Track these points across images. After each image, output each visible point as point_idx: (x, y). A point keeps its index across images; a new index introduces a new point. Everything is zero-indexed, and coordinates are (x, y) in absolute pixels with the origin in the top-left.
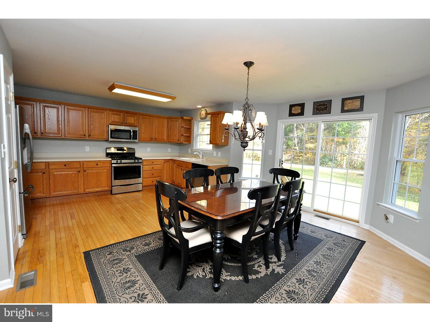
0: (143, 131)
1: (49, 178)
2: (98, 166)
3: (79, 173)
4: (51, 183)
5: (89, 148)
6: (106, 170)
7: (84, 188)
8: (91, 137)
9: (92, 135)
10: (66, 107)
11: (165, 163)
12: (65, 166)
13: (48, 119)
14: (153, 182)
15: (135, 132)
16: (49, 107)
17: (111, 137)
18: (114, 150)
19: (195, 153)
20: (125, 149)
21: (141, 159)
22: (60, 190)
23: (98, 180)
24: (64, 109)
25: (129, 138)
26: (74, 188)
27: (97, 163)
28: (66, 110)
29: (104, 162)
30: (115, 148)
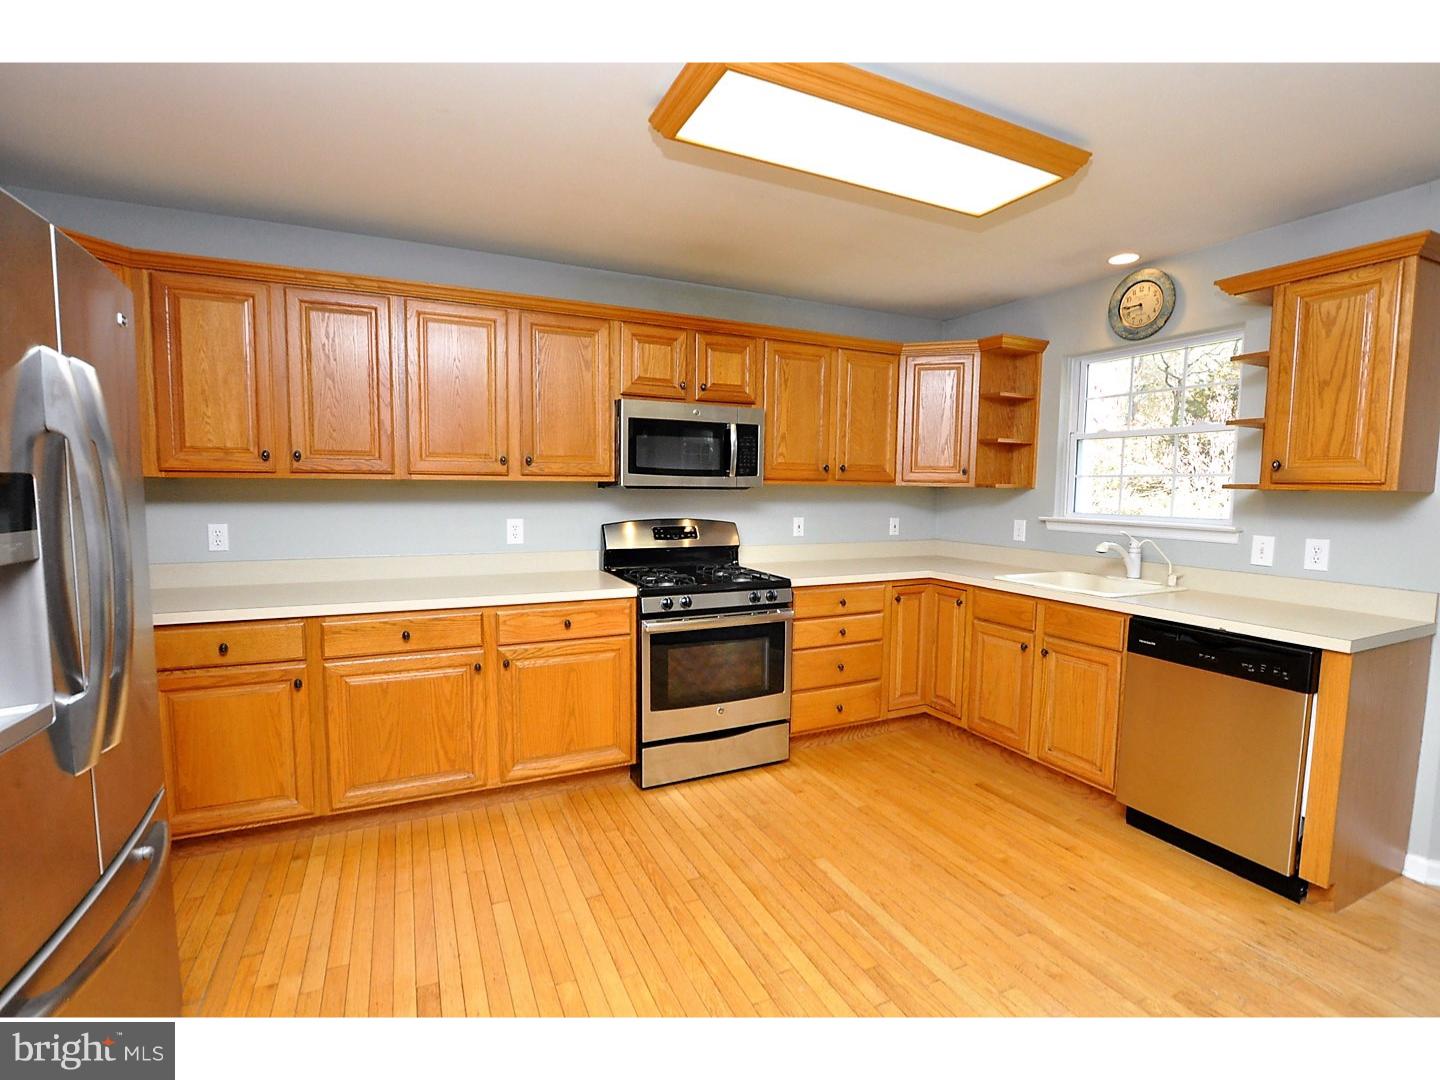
0: (783, 429)
1: (326, 708)
2: (570, 634)
3: (477, 678)
4: (334, 735)
5: (521, 531)
6: (613, 654)
7: (501, 759)
8: (533, 468)
9: (541, 456)
10: (415, 306)
11: (898, 600)
12: (406, 637)
13: (327, 375)
14: (840, 709)
15: (748, 432)
16: (331, 311)
17: (633, 468)
18: (638, 537)
19: (1103, 547)
20: (688, 526)
21: (785, 583)
22: (382, 776)
23: (572, 713)
24: (402, 316)
25: (715, 467)
26: (452, 762)
27: (566, 616)
28: (412, 323)
29: (600, 607)
30: (642, 524)
